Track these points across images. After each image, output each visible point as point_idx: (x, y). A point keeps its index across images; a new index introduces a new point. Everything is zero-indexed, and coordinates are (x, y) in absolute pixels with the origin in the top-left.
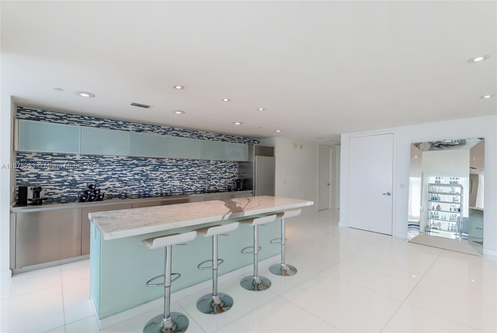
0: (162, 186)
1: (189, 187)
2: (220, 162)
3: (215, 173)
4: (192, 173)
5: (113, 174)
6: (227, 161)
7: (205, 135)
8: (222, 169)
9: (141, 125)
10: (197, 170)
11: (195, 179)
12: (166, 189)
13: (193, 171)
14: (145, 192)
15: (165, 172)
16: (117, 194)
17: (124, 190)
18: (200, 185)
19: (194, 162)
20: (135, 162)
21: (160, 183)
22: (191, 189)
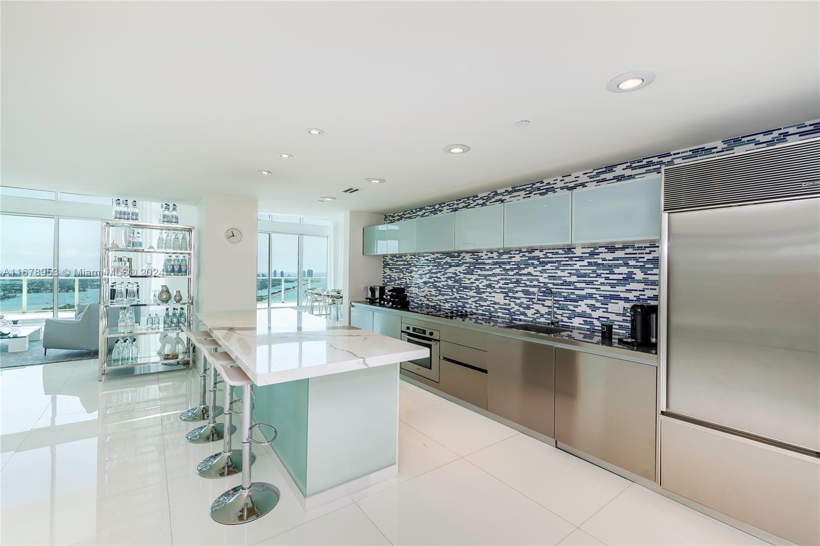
0: (478, 300)
1: (521, 309)
2: (607, 248)
3: (588, 283)
4: (528, 280)
5: (430, 278)
6: (636, 245)
7: (562, 184)
8: (616, 271)
9: (455, 202)
10: (538, 273)
11: (534, 294)
12: (484, 308)
13: (529, 274)
14: (458, 306)
15: (482, 275)
16: (433, 304)
17: (438, 300)
18: (546, 310)
19: (534, 254)
20: (449, 260)
21: (475, 294)
22: (525, 314)
